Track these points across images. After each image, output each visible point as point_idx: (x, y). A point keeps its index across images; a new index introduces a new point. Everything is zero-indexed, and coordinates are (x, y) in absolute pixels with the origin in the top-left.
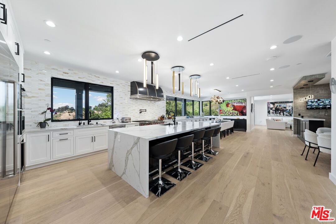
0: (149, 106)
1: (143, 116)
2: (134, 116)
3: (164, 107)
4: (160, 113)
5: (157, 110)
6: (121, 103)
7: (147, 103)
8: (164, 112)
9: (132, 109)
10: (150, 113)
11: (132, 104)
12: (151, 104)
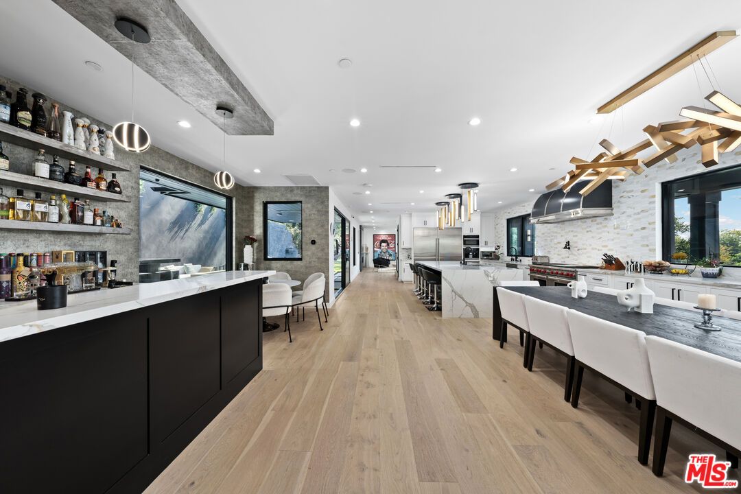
0: (587, 232)
1: (575, 255)
2: (559, 255)
3: (644, 228)
4: (625, 248)
5: (615, 241)
6: (543, 234)
7: (584, 225)
8: (643, 246)
9: (556, 241)
10: (593, 249)
11: (556, 232)
12: (593, 226)
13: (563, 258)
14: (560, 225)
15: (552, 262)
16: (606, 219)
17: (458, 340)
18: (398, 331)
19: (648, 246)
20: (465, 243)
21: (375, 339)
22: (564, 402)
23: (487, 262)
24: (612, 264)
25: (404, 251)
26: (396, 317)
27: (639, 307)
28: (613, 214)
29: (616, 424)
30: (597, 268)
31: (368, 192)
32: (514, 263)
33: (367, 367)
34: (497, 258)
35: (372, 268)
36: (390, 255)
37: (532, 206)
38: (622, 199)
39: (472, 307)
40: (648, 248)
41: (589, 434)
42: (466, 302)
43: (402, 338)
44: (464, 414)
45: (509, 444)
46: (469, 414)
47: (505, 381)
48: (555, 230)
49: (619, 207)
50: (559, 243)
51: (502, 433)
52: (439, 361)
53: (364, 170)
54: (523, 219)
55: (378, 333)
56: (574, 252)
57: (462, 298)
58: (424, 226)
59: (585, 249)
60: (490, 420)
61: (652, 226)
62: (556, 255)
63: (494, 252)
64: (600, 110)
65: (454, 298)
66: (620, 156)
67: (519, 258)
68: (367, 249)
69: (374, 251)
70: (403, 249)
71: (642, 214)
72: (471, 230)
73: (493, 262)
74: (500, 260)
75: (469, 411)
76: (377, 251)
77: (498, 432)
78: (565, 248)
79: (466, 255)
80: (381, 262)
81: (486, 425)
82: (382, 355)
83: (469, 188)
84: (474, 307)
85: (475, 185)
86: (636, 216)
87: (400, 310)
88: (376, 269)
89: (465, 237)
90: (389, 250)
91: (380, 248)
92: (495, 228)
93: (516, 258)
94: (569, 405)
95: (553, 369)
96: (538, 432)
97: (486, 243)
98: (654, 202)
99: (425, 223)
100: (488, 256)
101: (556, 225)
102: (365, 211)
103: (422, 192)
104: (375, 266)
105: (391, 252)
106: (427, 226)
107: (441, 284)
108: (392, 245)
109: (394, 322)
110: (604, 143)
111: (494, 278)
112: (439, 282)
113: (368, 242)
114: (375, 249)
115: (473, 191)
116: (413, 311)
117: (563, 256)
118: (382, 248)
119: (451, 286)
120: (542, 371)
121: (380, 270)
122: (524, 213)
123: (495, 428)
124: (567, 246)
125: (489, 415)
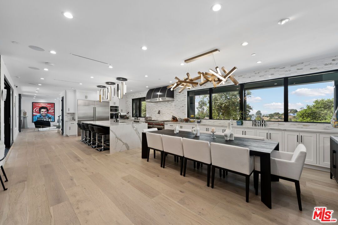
0: (166, 107)
3: (183, 106)
4: (178, 113)
5: (175, 111)
6: (149, 107)
7: (165, 104)
8: (183, 112)
9: (154, 110)
10: (168, 114)
11: (154, 107)
12: (168, 104)
13: (157, 118)
14: (156, 104)
15: (153, 119)
16: (172, 102)
17: (126, 163)
18: (86, 169)
19: (184, 113)
20: (111, 111)
21: (72, 180)
22: (180, 176)
23: (123, 120)
24: (175, 119)
25: (69, 115)
26: (79, 160)
27: (196, 134)
28: (174, 101)
29: (196, 177)
30: (170, 121)
31: (46, 70)
32: (136, 120)
33: (78, 201)
34: (128, 118)
35: (32, 129)
36: (50, 118)
37: (146, 94)
38: (177, 95)
39: (126, 144)
40: (184, 114)
41: (193, 184)
42: (123, 143)
43: (93, 173)
44: (152, 199)
45: (176, 202)
46: (154, 198)
47: (158, 176)
48: (154, 105)
49: (176, 98)
50: (156, 111)
51: (171, 199)
52: (124, 178)
53: (53, 52)
54: (141, 100)
55: (70, 175)
56: (162, 115)
57: (121, 141)
58: (85, 99)
59: (165, 114)
60: (164, 196)
61: (185, 106)
62: (154, 117)
63: (126, 115)
64: (185, 61)
65: (117, 141)
66: (191, 80)
67: (138, 118)
68: (25, 113)
69: (33, 115)
70: (68, 113)
71: (183, 101)
72: (115, 103)
73: (126, 120)
74: (129, 119)
75: (154, 197)
76: (36, 115)
77: (170, 200)
78: (158, 113)
79: (112, 117)
80: (40, 124)
81: (164, 199)
82: (85, 188)
83: (122, 80)
84: (127, 144)
85: (125, 80)
86: (181, 102)
87: (78, 155)
88: (37, 129)
89: (111, 107)
90: (48, 115)
91: (40, 113)
92: (126, 103)
93: (137, 118)
94: (182, 176)
95: (170, 165)
96: (181, 191)
97: (122, 111)
98: (186, 97)
99: (86, 97)
100: (123, 117)
101: (154, 103)
102: (33, 83)
103: (92, 77)
104: (36, 127)
105: (50, 116)
106: (87, 99)
107: (109, 134)
108: (51, 111)
109: (78, 164)
110: (188, 74)
111: (136, 128)
112: (108, 133)
113: (27, 108)
114: (34, 114)
115: (124, 82)
116: (89, 154)
117: (157, 117)
118: (42, 113)
119: (115, 135)
120: (168, 167)
121: (41, 129)
122: (140, 97)
123: (168, 198)
124: (159, 113)
125: (162, 194)
